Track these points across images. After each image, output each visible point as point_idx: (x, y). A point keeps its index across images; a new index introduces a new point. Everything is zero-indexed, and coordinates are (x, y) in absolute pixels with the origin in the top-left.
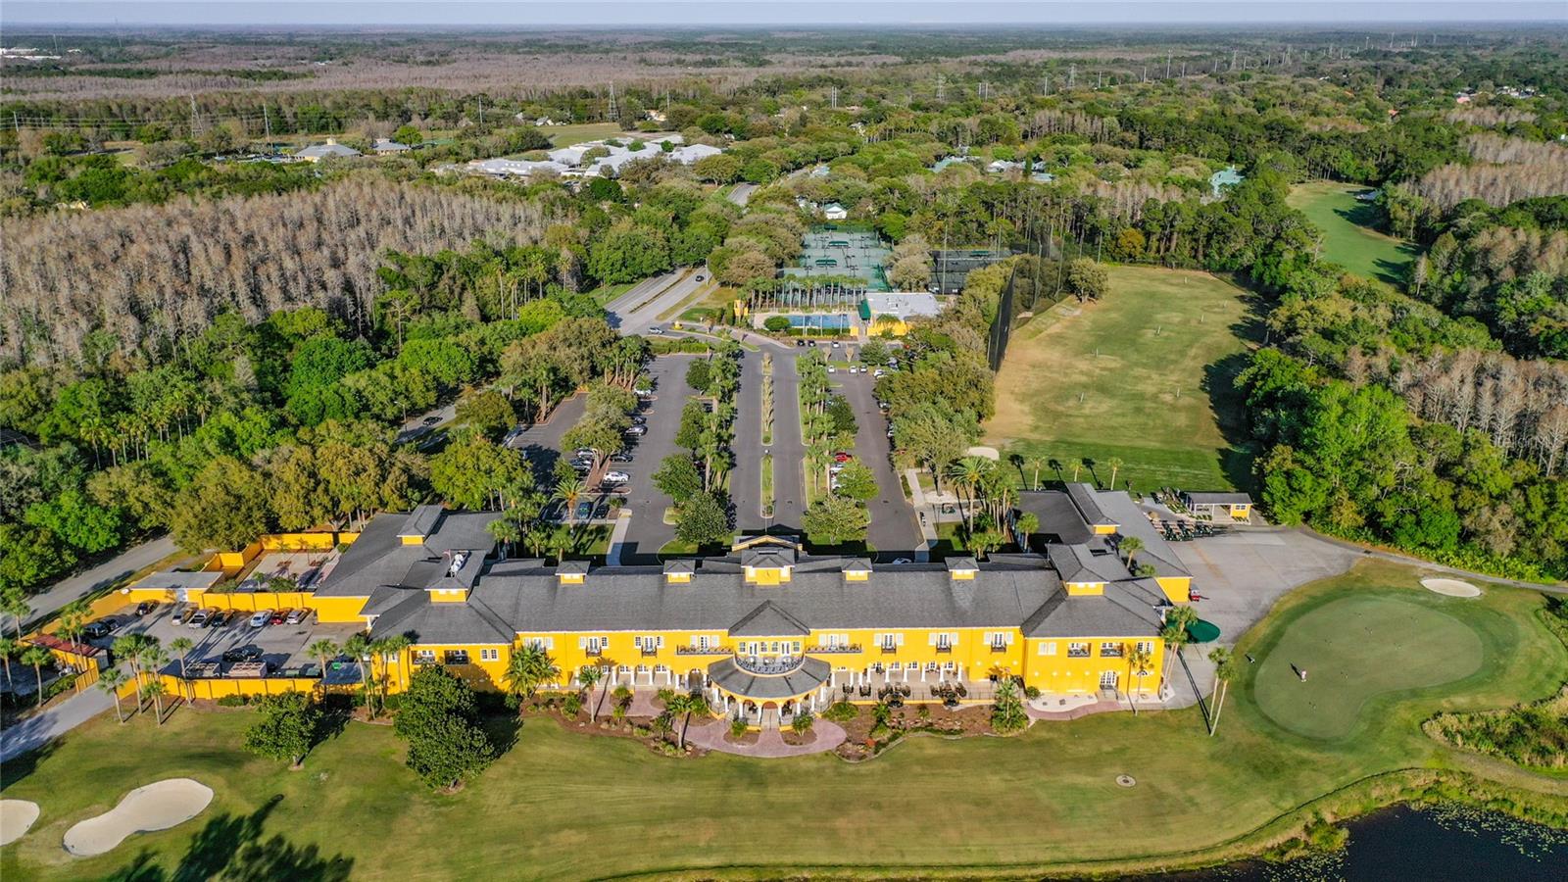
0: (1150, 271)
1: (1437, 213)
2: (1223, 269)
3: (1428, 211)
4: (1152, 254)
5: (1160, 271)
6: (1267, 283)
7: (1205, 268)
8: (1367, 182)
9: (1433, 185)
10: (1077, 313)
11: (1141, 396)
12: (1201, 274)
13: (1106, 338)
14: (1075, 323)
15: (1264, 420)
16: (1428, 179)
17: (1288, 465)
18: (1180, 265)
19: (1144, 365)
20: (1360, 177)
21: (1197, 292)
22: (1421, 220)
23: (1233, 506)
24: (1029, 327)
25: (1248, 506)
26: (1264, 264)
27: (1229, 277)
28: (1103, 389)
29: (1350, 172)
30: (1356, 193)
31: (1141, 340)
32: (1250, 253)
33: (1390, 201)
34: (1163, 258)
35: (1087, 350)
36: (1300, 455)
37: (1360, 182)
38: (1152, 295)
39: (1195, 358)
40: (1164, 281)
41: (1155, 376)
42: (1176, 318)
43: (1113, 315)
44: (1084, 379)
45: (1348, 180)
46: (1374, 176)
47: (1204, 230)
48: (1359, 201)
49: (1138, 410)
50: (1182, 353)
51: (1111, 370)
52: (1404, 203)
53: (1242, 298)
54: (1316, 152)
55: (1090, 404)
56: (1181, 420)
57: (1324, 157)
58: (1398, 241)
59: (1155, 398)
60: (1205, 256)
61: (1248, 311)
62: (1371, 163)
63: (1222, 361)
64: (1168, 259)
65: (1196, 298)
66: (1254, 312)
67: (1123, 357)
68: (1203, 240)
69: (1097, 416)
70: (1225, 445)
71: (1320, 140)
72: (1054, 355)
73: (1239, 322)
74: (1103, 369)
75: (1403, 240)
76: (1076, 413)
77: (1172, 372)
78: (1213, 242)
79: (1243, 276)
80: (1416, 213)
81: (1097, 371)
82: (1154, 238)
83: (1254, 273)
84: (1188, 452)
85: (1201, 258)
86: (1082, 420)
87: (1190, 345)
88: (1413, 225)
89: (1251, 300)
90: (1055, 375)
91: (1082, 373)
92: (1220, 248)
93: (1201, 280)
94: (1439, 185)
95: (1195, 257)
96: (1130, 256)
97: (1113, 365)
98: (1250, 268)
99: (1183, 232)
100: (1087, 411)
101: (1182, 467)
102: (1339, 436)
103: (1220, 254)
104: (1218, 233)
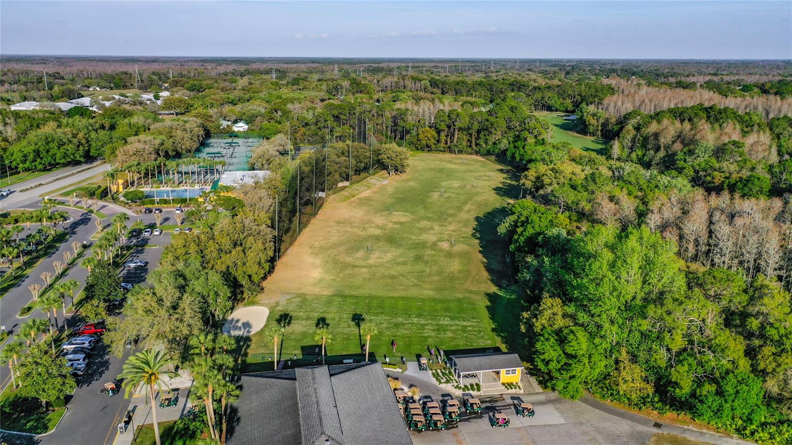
0: (441, 156)
1: (613, 120)
2: (488, 153)
3: (607, 120)
4: (442, 145)
5: (448, 156)
6: (518, 159)
7: (477, 153)
8: (567, 111)
9: (609, 104)
10: (385, 182)
11: (423, 245)
12: (474, 157)
13: (402, 200)
14: (382, 189)
15: (528, 266)
16: (605, 102)
17: (560, 322)
18: (460, 152)
19: (429, 219)
20: (563, 109)
21: (472, 168)
22: (604, 125)
23: (503, 371)
24: (345, 193)
25: (519, 370)
26: (515, 147)
27: (493, 158)
28: (391, 240)
29: (558, 107)
30: (562, 116)
31: (429, 200)
32: (505, 141)
33: (585, 114)
34: (450, 147)
35: (387, 209)
36: (571, 309)
37: (563, 112)
38: (441, 170)
39: (468, 211)
40: (450, 162)
41: (436, 227)
42: (456, 184)
43: (412, 183)
44: (378, 232)
45: (557, 110)
46: (570, 108)
47: (476, 126)
48: (564, 120)
49: (418, 258)
50: (459, 209)
51: (401, 223)
52: (594, 115)
53: (501, 171)
54: (538, 95)
55: (377, 254)
56: (455, 266)
57: (543, 98)
58: (593, 138)
59: (434, 245)
60: (477, 145)
61: (506, 178)
62: (568, 101)
63: (489, 213)
64: (453, 148)
65: (471, 171)
66: (510, 179)
67: (413, 213)
68: (474, 134)
69: (381, 265)
70: (493, 289)
71: (540, 89)
72: (358, 214)
73: (501, 186)
74: (395, 223)
75: (595, 137)
76: (362, 263)
77: (450, 223)
78: (481, 135)
79: (502, 157)
80: (601, 121)
81: (391, 225)
82: (443, 134)
83: (509, 153)
84: (459, 301)
85: (474, 147)
86: (365, 270)
87: (465, 203)
88: (600, 128)
89: (508, 171)
90: (355, 230)
91: (378, 227)
92: (486, 140)
93: (477, 161)
94: (612, 105)
95: (470, 146)
96: (428, 146)
97: (403, 219)
98: (505, 151)
99: (460, 129)
100: (371, 262)
101: (452, 318)
102: (615, 289)
103: (486, 143)
104: (484, 129)
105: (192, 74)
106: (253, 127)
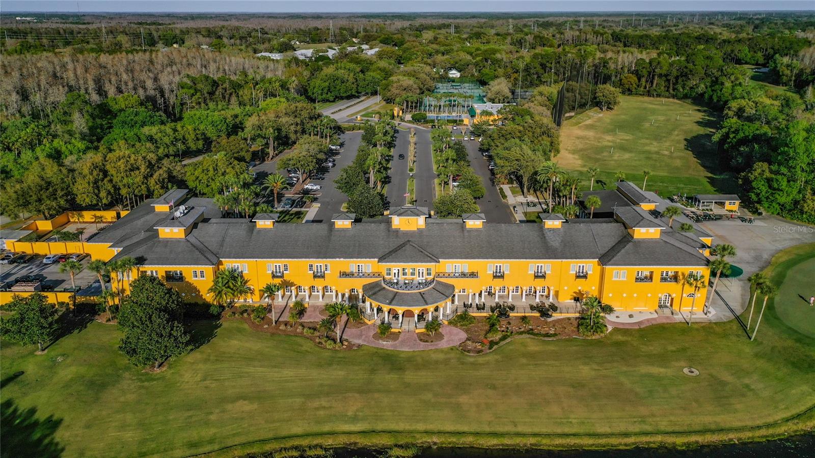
0: (641, 98)
1: (808, 71)
2: (685, 97)
3: (802, 71)
4: (642, 89)
5: (646, 99)
6: (715, 100)
7: (673, 97)
8: (757, 64)
9: (804, 56)
10: (601, 115)
11: (649, 152)
12: (671, 100)
13: (620, 126)
14: (600, 120)
15: (741, 154)
16: (801, 53)
17: (767, 174)
18: (659, 95)
19: (647, 139)
20: (753, 62)
21: (670, 108)
22: (799, 76)
23: (727, 202)
24: (573, 120)
25: (737, 202)
26: (713, 91)
27: (689, 101)
28: (623, 148)
29: (748, 60)
30: (752, 69)
31: (642, 128)
32: (703, 86)
33: (779, 65)
34: (649, 91)
35: (611, 131)
36: (774, 167)
37: (753, 65)
38: (645, 109)
39: (678, 135)
40: (650, 103)
41: (655, 143)
42: (661, 118)
43: (623, 117)
44: (610, 144)
45: (746, 63)
46: (761, 61)
47: (675, 73)
48: (755, 72)
49: (648, 158)
50: (670, 133)
51: (626, 140)
52: (788, 66)
53: (699, 110)
54: (729, 48)
55: (617, 155)
56: (678, 163)
57: (732, 51)
58: (785, 88)
59: (657, 153)
60: (674, 90)
61: (704, 116)
62: (760, 54)
63: (694, 137)
64: (652, 92)
65: (671, 110)
66: (708, 116)
67: (632, 134)
68: (672, 80)
69: (623, 160)
70: (710, 175)
71: (729, 42)
72: (590, 134)
73: (701, 120)
74: (621, 140)
75: (787, 87)
76: (610, 159)
77: (665, 142)
78: (680, 80)
79: (698, 100)
80: (795, 71)
81: (618, 141)
82: (643, 80)
83: (706, 96)
84: (687, 178)
85: (671, 91)
86: (613, 162)
87: (673, 130)
88: (793, 78)
89: (705, 111)
90: (593, 142)
91: (609, 141)
92: (684, 84)
93: (675, 103)
94: (808, 55)
95: (667, 91)
96: (629, 90)
97: (628, 138)
98: (702, 95)
99: (660, 76)
100: (616, 158)
101: (685, 185)
102: (807, 150)
103: (683, 88)
104: (684, 75)
105: (375, 29)
106: (466, 75)
